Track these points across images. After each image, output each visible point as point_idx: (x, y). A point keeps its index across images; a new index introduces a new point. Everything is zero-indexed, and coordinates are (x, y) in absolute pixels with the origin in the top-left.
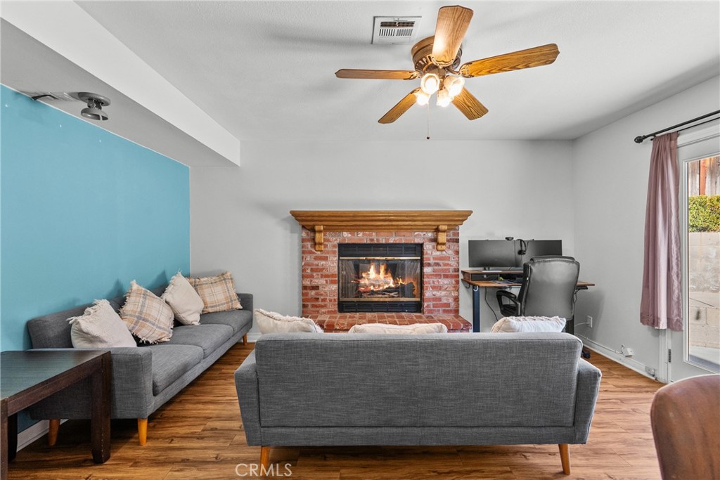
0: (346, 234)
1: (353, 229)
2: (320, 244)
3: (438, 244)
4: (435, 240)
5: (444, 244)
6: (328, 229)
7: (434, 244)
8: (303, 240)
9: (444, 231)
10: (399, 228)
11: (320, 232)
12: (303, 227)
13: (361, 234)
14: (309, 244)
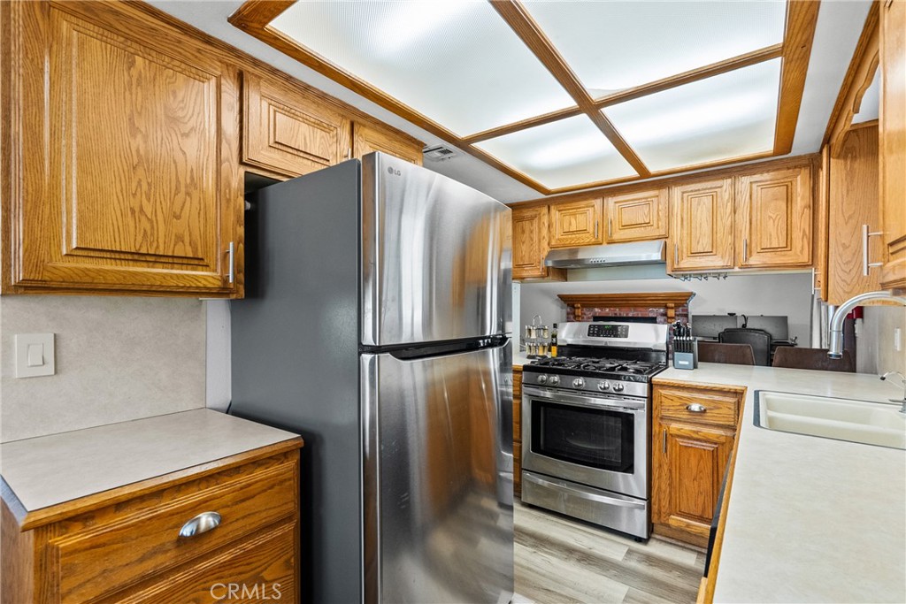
0: (596, 310)
1: (602, 306)
2: (579, 316)
3: (669, 318)
4: (665, 315)
5: (673, 318)
6: (583, 306)
7: (665, 317)
8: (568, 314)
9: (672, 308)
10: (636, 306)
11: (578, 308)
12: (568, 305)
13: (607, 310)
14: (572, 317)
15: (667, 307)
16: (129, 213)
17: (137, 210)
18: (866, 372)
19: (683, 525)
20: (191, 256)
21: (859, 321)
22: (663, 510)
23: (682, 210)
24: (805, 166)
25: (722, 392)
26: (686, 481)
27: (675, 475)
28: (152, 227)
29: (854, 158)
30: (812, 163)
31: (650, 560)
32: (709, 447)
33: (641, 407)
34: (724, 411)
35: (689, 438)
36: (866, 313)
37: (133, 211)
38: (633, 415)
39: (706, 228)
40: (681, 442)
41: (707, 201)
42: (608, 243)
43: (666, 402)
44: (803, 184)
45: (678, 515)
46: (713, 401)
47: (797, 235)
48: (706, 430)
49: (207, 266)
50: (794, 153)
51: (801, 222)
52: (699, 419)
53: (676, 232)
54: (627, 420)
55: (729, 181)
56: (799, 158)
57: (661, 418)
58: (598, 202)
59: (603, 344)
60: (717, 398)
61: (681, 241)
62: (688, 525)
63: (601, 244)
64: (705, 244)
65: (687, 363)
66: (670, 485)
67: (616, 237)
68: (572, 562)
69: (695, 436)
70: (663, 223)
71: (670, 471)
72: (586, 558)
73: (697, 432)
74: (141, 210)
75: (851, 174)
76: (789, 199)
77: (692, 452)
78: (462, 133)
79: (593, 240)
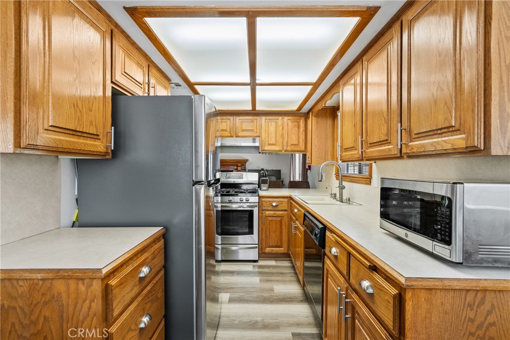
3: (238, 171)
4: (236, 169)
5: (240, 171)
9: (240, 166)
15: (237, 166)
16: (73, 106)
17: (76, 105)
18: (312, 188)
19: (270, 251)
20: (95, 133)
21: (309, 171)
22: (263, 247)
23: (265, 126)
24: (303, 116)
25: (283, 197)
26: (271, 233)
27: (268, 233)
28: (81, 116)
29: (318, 117)
30: (306, 116)
31: (260, 267)
32: (279, 219)
33: (256, 206)
34: (284, 204)
35: (272, 217)
36: (312, 168)
37: (74, 104)
38: (253, 210)
39: (274, 135)
40: (270, 219)
41: (274, 124)
42: (236, 137)
43: (264, 204)
44: (303, 122)
45: (269, 247)
46: (280, 201)
47: (301, 140)
48: (278, 212)
49: (100, 139)
50: (301, 111)
51: (302, 137)
52: (276, 209)
53: (263, 135)
54: (250, 213)
55: (281, 117)
56: (302, 113)
57: (262, 210)
58: (231, 118)
59: (233, 182)
60: (281, 200)
61: (265, 138)
62: (272, 250)
63: (233, 137)
64: (273, 141)
65: (265, 188)
66: (266, 236)
67: (239, 134)
68: (236, 276)
69: (274, 215)
70: (258, 131)
71: (266, 231)
72: (239, 273)
73: (275, 214)
74: (77, 105)
75: (317, 122)
76: (299, 128)
77: (273, 222)
78: (192, 80)
79: (230, 135)
